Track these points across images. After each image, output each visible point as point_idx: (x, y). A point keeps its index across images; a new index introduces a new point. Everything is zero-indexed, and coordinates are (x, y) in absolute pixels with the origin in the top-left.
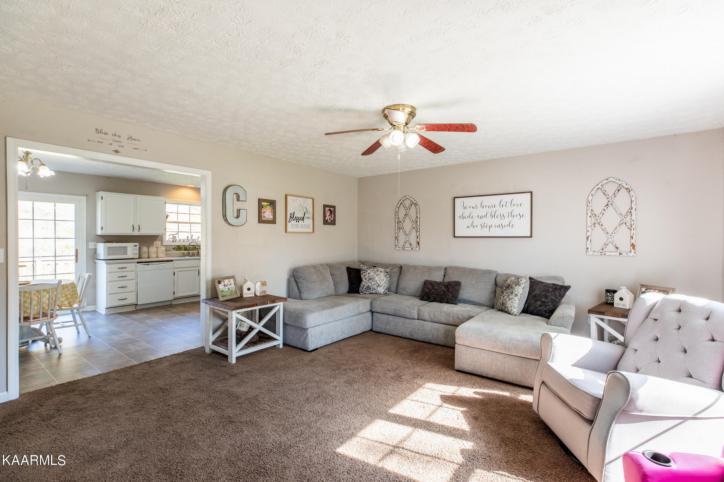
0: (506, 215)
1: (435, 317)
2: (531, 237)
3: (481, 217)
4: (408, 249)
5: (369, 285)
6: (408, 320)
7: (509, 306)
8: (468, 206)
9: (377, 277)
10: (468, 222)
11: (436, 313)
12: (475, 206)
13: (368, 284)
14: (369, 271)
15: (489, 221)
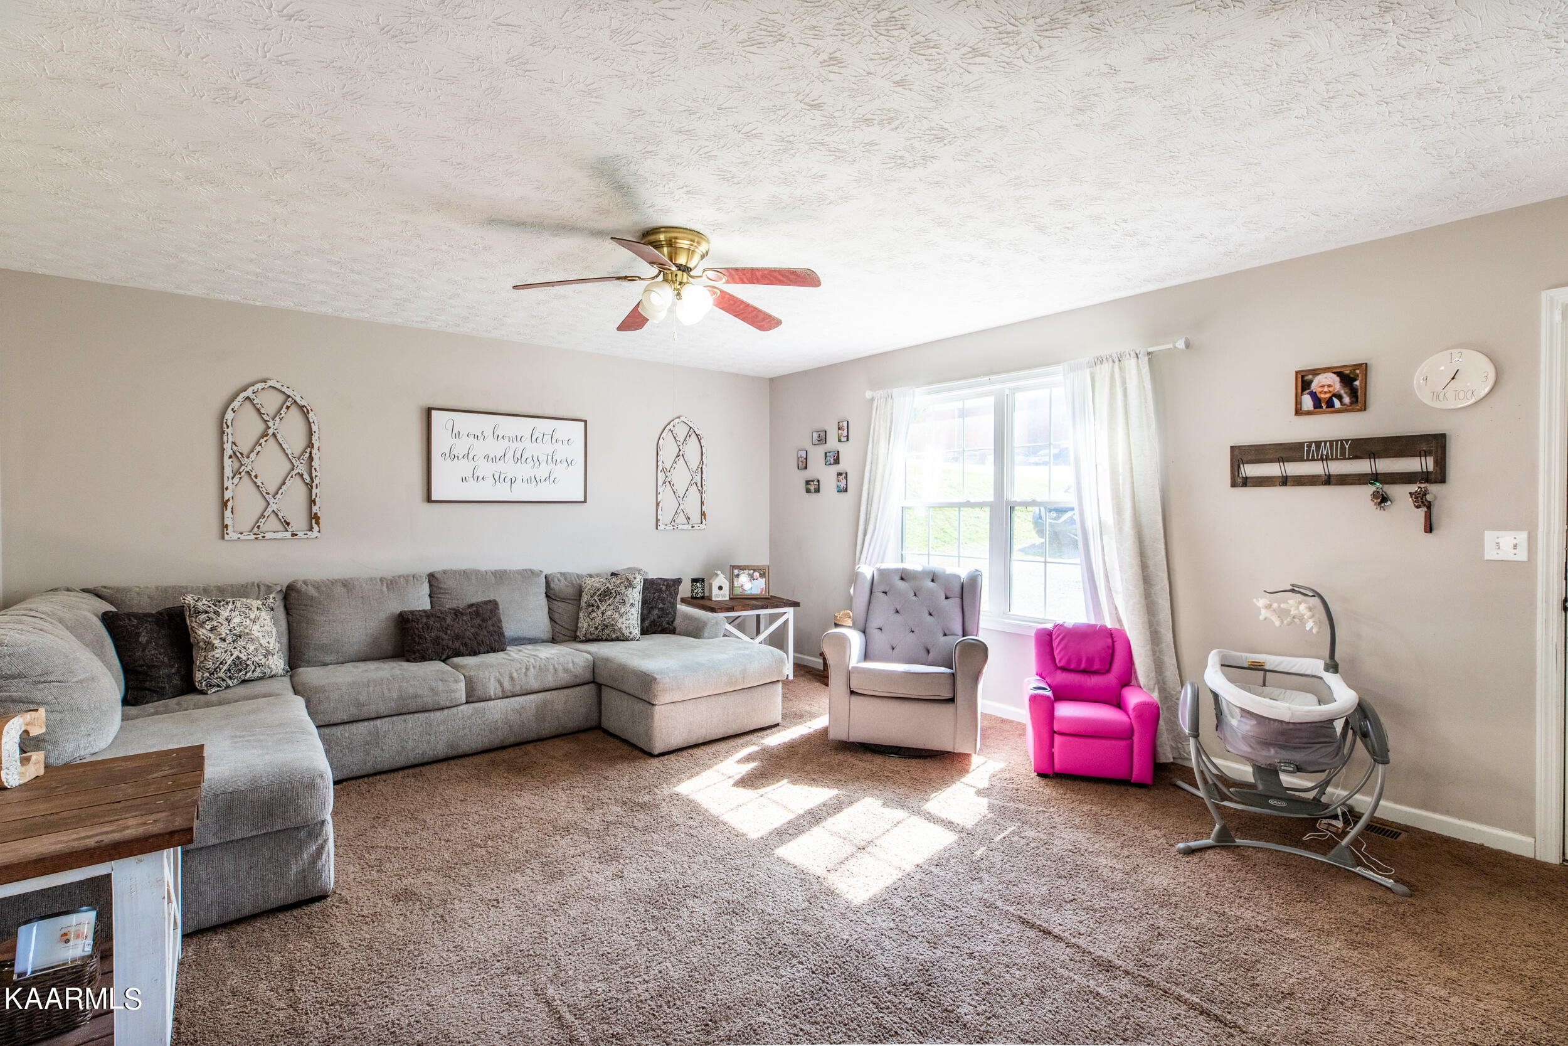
0: (543, 458)
1: (513, 685)
2: (585, 501)
3: (494, 460)
4: (279, 535)
5: (241, 656)
6: (438, 713)
7: (624, 626)
8: (464, 433)
9: (255, 628)
10: (464, 467)
11: (515, 675)
12: (480, 435)
13: (236, 653)
14: (225, 613)
15: (509, 468)
